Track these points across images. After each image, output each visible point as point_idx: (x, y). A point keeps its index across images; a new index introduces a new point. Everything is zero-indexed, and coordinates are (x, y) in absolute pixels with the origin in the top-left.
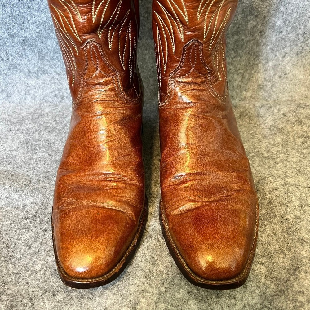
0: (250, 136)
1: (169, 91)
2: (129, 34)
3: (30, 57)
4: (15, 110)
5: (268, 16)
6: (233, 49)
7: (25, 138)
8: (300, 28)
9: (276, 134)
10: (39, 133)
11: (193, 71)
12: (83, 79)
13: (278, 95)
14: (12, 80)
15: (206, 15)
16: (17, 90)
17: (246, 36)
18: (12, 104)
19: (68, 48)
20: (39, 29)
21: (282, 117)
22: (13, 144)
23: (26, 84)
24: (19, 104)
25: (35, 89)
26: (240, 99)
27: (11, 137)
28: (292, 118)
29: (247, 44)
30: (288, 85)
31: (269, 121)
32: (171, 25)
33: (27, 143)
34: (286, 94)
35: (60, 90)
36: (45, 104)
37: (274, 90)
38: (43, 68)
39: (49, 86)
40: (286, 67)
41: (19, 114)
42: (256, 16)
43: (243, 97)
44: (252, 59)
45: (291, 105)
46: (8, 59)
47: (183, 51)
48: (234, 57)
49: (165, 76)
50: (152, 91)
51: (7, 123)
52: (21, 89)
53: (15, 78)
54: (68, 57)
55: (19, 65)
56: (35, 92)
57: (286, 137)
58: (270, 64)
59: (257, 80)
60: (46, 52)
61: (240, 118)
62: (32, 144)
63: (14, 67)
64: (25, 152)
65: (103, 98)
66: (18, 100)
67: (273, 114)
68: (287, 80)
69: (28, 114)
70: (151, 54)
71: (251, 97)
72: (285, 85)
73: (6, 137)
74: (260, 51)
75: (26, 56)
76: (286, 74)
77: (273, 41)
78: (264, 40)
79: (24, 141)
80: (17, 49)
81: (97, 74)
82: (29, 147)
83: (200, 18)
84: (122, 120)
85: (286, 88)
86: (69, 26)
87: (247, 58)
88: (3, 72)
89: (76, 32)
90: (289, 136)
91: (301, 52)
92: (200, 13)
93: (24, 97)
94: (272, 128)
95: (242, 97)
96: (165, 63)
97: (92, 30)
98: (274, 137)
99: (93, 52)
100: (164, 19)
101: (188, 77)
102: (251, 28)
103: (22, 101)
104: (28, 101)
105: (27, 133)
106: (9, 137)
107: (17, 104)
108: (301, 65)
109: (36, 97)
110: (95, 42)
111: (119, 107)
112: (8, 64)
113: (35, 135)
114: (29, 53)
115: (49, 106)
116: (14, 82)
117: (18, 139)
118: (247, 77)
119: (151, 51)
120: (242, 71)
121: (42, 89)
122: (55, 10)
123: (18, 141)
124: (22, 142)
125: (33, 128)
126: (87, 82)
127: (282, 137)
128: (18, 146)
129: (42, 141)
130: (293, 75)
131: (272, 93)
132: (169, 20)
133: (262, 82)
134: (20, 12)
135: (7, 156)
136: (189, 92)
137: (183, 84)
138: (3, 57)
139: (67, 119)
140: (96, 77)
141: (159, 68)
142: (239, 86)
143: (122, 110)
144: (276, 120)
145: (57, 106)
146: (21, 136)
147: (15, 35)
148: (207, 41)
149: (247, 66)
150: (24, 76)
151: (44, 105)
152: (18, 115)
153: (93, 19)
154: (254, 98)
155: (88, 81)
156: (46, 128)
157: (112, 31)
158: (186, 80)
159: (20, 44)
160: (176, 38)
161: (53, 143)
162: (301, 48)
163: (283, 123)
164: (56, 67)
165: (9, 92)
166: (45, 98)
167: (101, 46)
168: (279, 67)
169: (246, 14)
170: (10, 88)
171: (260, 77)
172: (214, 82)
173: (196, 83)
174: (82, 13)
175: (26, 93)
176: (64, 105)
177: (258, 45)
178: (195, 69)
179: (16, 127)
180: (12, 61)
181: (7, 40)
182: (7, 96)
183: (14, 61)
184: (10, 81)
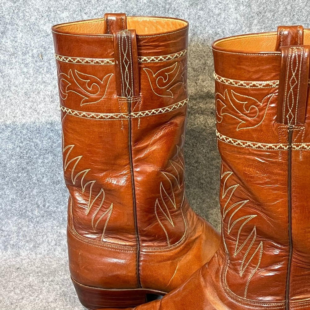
4: (43, 262)
7: (62, 289)
16: (46, 240)
18: (39, 256)
22: (49, 296)
23: (58, 233)
24: (47, 255)
27: (45, 288)
41: (49, 266)
46: (44, 206)
51: (37, 274)
52: (51, 239)
53: (47, 226)
55: (55, 212)
62: (70, 297)
63: (49, 214)
64: (64, 304)
66: (46, 252)
69: (59, 265)
70: (198, 203)
73: (40, 288)
79: (61, 293)
80: (56, 196)
82: (68, 300)
88: (35, 220)
93: (54, 248)
103: (50, 253)
104: (57, 253)
105: (63, 285)
106: (44, 288)
107: (44, 256)
112: (43, 212)
116: (45, 230)
117: (54, 291)
119: (199, 201)
128: (56, 298)
135: (45, 307)
138: (40, 203)
146: (57, 287)
150: (58, 224)
159: (61, 191)
165: (38, 242)
170: (40, 237)
175: (56, 243)
179: (49, 278)
180: (48, 208)
181: (49, 187)
182: (34, 247)
183: (50, 208)
184: (41, 230)
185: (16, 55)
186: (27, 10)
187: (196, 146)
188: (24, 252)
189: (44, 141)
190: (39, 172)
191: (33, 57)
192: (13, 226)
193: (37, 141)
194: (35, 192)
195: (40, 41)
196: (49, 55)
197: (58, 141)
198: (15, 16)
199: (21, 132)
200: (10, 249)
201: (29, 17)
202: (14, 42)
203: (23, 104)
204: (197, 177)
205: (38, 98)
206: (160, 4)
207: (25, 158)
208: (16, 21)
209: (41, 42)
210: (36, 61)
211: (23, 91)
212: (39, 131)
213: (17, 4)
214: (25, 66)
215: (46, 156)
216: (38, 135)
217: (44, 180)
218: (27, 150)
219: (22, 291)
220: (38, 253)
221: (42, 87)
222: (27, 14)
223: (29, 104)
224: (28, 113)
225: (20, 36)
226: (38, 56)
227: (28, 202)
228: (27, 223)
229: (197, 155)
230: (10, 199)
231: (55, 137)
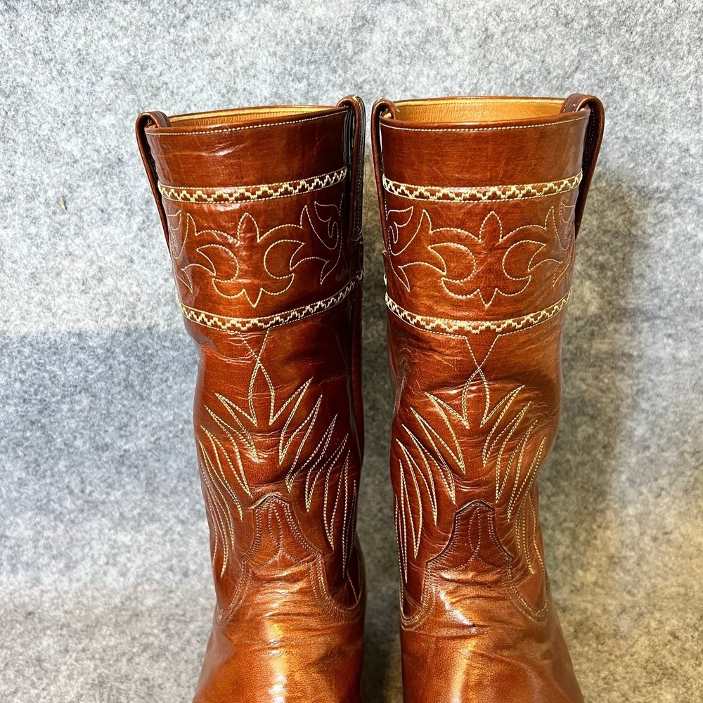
0: (601, 683)
1: (425, 597)
2: (344, 476)
3: (129, 487)
4: (81, 599)
5: (617, 418)
6: (549, 479)
7: (99, 671)
8: (685, 442)
9: (659, 681)
10: (129, 660)
11: (476, 559)
12: (247, 568)
13: (653, 580)
14: (84, 534)
15: (500, 456)
16: (90, 554)
17: (574, 453)
19: (223, 504)
20: (156, 437)
21: (669, 641)
22: (69, 688)
23: (112, 543)
24: (91, 584)
25: (129, 552)
26: (573, 588)
27: (66, 667)
28: (691, 644)
29: (577, 468)
30: (673, 558)
31: (642, 647)
32: (429, 469)
33: (101, 684)
34: (673, 580)
35: (181, 556)
36: (147, 587)
37: (645, 568)
38: (152, 509)
39: (160, 548)
40: (664, 518)
41: (89, 609)
42: (593, 417)
43: (578, 584)
44: (591, 500)
45: (686, 612)
46: (82, 491)
47: (455, 520)
48: (553, 495)
49: (415, 564)
50: (380, 561)
51: (60, 632)
52: (99, 552)
53: (91, 529)
54: (219, 519)
55: (103, 503)
56: (129, 560)
57: (684, 690)
58: (631, 510)
59: (605, 545)
60: (163, 478)
61: (576, 637)
62: (111, 688)
63: (93, 506)
65: (286, 609)
66: (90, 576)
67: (649, 633)
68: (671, 547)
69: (108, 609)
71: (596, 584)
72: (667, 558)
73: (55, 668)
74: (607, 483)
75: (120, 485)
76: (666, 533)
77: (631, 465)
78: (613, 463)
79: (94, 680)
80: (104, 473)
81: (277, 558)
82: (105, 696)
83: (488, 462)
84: (322, 659)
85: (670, 565)
86: (230, 469)
87: (579, 497)
88: (67, 517)
89: (244, 479)
90: (689, 689)
91: (694, 488)
92: (487, 453)
93: (104, 570)
94: (650, 665)
95: (575, 583)
96: (416, 538)
97: (276, 476)
98: (656, 688)
99: (274, 517)
100: (416, 456)
101: (465, 571)
102: (585, 438)
103: (97, 579)
104: (109, 579)
105: (102, 660)
106: (63, 668)
107: (86, 585)
108: (697, 514)
109: (128, 570)
110: (279, 499)
111: (317, 630)
112: (81, 502)
113: (120, 664)
114: (127, 479)
115: (154, 591)
116: (88, 536)
117: (82, 674)
118: (582, 537)
120: (572, 525)
121: (144, 553)
122: (206, 435)
123: (82, 679)
124: (90, 681)
125: (116, 647)
126: (254, 574)
127: (674, 690)
128: (81, 692)
129: (135, 682)
130: (683, 536)
131: (640, 575)
132: (425, 459)
133: (617, 548)
134: (124, 406)
136: (468, 601)
137: (455, 585)
138: (74, 487)
139: (192, 626)
140: (274, 565)
141: (404, 546)
142: (567, 558)
143: (323, 635)
144: (657, 648)
145: (171, 592)
146: (89, 666)
147: (106, 447)
148: (504, 504)
149: (581, 514)
150: (110, 525)
151: (143, 588)
152: (86, 611)
153: (280, 457)
154: (602, 587)
155: (258, 572)
156: (146, 647)
157: (314, 474)
158: (462, 577)
159: (113, 462)
160: (440, 494)
161: (159, 686)
162: (692, 479)
163: (673, 655)
164: (180, 507)
165: (74, 558)
166: (148, 574)
167: (291, 506)
168: (651, 518)
169: (571, 413)
170: (77, 550)
171: (611, 537)
172: (519, 580)
173: (482, 584)
174: (260, 447)
175: (108, 561)
176: (187, 590)
177: (601, 472)
178: (480, 555)
179: (80, 643)
180: (90, 494)
181: (89, 456)
182: (67, 567)
183: (95, 495)
184: (79, 535)
185: (13, 201)
186: (33, 112)
187: (371, 377)
188: (48, 576)
189: (68, 370)
190: (67, 428)
191: (47, 204)
192: (26, 529)
193: (55, 368)
194: (62, 465)
195: (60, 173)
196: (79, 201)
197: (96, 368)
198: (10, 125)
199: (19, 352)
200: (21, 572)
201: (38, 126)
202: (9, 175)
203: (26, 297)
204: (373, 435)
205: (56, 283)
206: (295, 100)
207: (33, 401)
208: (13, 134)
209: (63, 174)
210: (54, 213)
211: (28, 272)
212: (55, 349)
213: (12, 98)
214: (32, 222)
215: (77, 398)
216: (54, 358)
217: (78, 443)
218: (36, 387)
219: (19, 672)
220: (74, 580)
221: (66, 263)
222: (33, 119)
223: (37, 297)
224: (34, 314)
225: (22, 164)
226: (58, 202)
227: (51, 484)
228: (53, 524)
229: (373, 395)
230: (16, 479)
231: (90, 362)
